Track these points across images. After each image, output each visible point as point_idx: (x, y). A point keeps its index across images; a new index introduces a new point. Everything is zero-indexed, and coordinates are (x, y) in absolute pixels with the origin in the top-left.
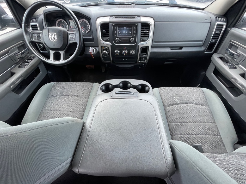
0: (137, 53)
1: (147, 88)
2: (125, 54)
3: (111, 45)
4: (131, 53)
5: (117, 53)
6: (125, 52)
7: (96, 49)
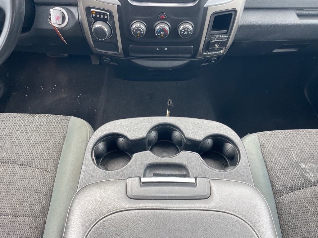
0: (198, 29)
1: (229, 146)
2: (162, 33)
3: (119, 4)
4: (181, 31)
5: (138, 32)
6: (163, 30)
7: (70, 13)
